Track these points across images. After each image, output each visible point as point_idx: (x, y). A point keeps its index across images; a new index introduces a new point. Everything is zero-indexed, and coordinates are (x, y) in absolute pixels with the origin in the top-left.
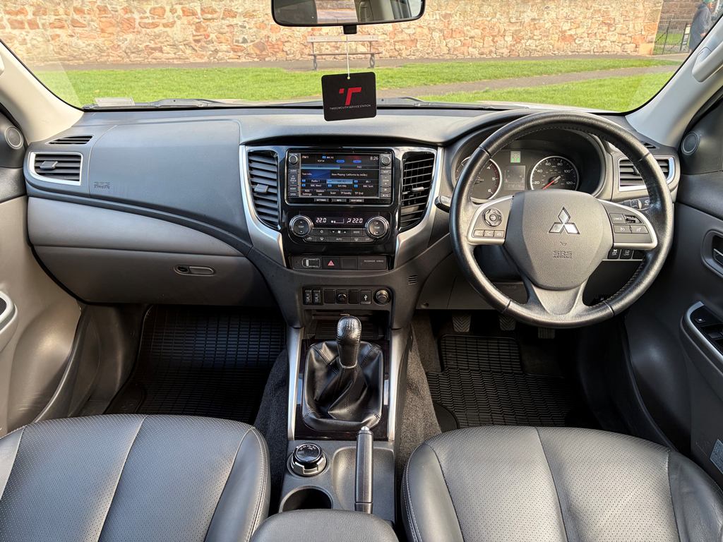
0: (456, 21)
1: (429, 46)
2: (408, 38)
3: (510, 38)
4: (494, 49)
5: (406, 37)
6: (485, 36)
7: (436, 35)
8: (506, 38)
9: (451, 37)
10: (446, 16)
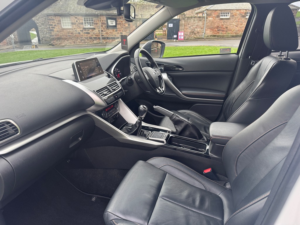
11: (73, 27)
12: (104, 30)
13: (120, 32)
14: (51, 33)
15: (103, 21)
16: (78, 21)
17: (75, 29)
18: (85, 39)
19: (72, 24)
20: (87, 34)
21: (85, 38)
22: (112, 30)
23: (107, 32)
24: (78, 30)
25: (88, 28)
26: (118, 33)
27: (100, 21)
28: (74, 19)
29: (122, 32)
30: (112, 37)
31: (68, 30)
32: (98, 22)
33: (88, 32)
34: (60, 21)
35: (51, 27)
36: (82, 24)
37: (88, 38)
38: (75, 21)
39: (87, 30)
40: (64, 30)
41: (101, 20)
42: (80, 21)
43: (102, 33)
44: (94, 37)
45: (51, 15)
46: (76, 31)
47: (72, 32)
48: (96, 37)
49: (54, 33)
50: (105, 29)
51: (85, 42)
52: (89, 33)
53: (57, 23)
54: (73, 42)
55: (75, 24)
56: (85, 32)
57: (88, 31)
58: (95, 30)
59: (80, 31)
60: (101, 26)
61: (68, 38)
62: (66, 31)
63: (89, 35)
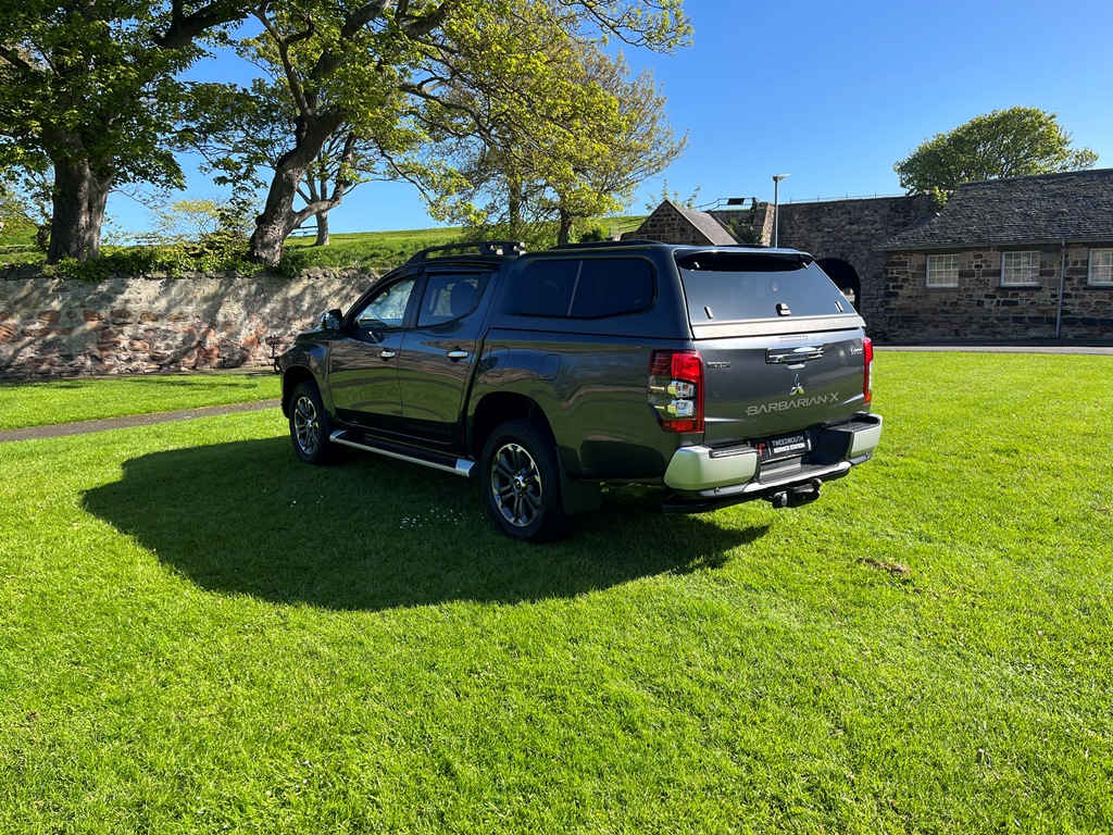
11: (961, 283)
12: (1074, 293)
14: (887, 303)
15: (1075, 263)
16: (984, 265)
17: (967, 290)
18: (995, 321)
19: (962, 274)
20: (1006, 308)
21: (997, 318)
23: (1085, 300)
24: (979, 293)
25: (1013, 288)
27: (1067, 263)
28: (969, 260)
30: (1102, 316)
31: (944, 295)
32: (1056, 268)
33: (1015, 299)
34: (924, 266)
35: (891, 285)
36: (998, 273)
37: (1007, 319)
38: (973, 265)
39: (1010, 293)
40: (931, 295)
41: (1071, 262)
42: (990, 266)
43: (1064, 304)
44: (1031, 315)
45: (899, 252)
46: (971, 296)
47: (954, 300)
48: (1041, 315)
49: (898, 303)
50: (1077, 289)
51: (996, 333)
52: (1016, 303)
53: (913, 273)
54: (953, 333)
55: (972, 274)
56: (1002, 300)
57: (1013, 296)
58: (1038, 294)
59: (986, 296)
60: (1066, 279)
61: (940, 319)
62: (934, 298)
63: (1013, 310)
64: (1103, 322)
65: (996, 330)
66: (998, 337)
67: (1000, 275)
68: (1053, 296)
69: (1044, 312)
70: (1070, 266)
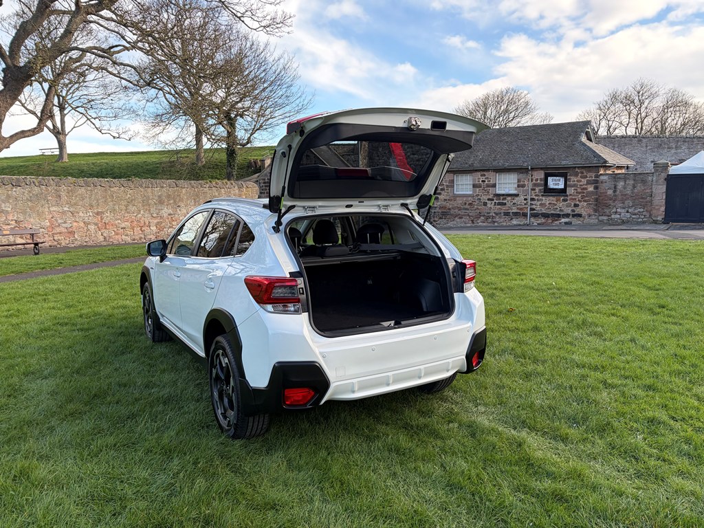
0: (108, 217)
1: (86, 236)
2: (66, 230)
3: (155, 228)
4: (143, 236)
5: (64, 230)
6: (134, 227)
7: (92, 227)
8: (151, 228)
9: (105, 228)
10: (98, 213)
11: (474, 192)
12: (536, 198)
13: (573, 204)
15: (537, 180)
16: (486, 180)
17: (477, 195)
18: (494, 215)
19: (475, 186)
20: (499, 207)
21: (495, 213)
22: (554, 199)
23: (543, 202)
24: (484, 197)
25: (503, 195)
26: (569, 206)
27: (532, 180)
28: (478, 178)
29: (578, 203)
30: (553, 212)
31: (465, 199)
32: (526, 183)
33: (504, 202)
34: (453, 181)
36: (494, 186)
37: (500, 213)
38: (481, 180)
39: (502, 198)
40: (458, 198)
41: (534, 179)
42: (490, 181)
43: (532, 204)
44: (513, 211)
46: (480, 199)
47: (471, 202)
48: (518, 211)
49: (439, 203)
50: (538, 196)
51: (494, 222)
52: (505, 204)
53: (447, 185)
54: (471, 222)
55: (480, 186)
56: (497, 202)
57: (503, 199)
58: (517, 199)
59: (488, 200)
60: (532, 190)
61: (463, 213)
62: (459, 201)
63: (504, 208)
64: (553, 215)
65: (494, 220)
66: (496, 224)
67: (495, 187)
68: (525, 199)
69: (521, 209)
70: (534, 182)
